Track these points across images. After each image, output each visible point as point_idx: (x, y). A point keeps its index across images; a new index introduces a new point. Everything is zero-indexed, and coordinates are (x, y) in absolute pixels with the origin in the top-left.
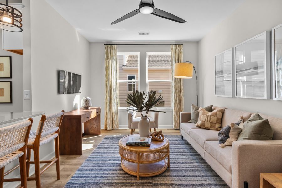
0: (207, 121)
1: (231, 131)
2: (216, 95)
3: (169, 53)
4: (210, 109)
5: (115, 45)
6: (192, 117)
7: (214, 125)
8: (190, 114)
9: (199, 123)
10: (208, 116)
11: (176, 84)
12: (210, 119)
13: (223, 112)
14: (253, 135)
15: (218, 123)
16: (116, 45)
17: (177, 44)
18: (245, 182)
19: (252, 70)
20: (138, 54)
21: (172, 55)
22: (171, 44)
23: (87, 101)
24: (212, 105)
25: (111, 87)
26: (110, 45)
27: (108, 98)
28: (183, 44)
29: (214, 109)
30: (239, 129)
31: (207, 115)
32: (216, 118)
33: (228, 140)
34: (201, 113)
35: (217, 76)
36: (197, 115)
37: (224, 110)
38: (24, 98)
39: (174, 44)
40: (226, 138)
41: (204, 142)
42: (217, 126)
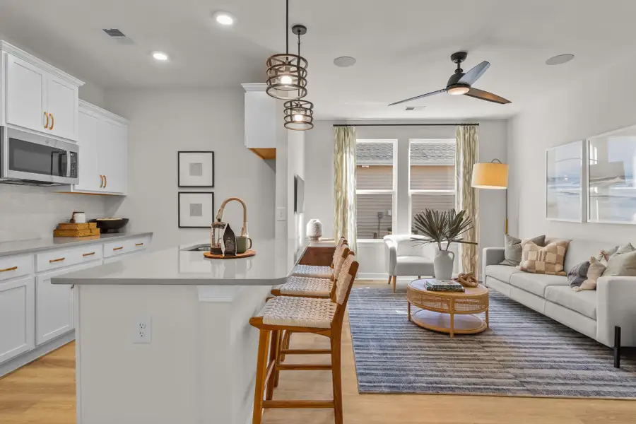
0: (540, 260)
1: (589, 269)
2: (549, 219)
3: (453, 141)
4: (541, 242)
5: (354, 127)
6: (507, 256)
7: (553, 266)
8: (503, 251)
9: (525, 263)
10: (541, 252)
11: (465, 198)
12: (545, 257)
13: (566, 246)
14: (626, 270)
15: (559, 263)
16: (355, 125)
17: (468, 125)
18: (616, 327)
19: (618, 179)
20: (395, 142)
21: (458, 145)
22: (456, 125)
23: (317, 227)
24: (545, 236)
25: (345, 202)
26: (343, 126)
27: (340, 223)
28: (478, 125)
29: (548, 243)
30: (602, 266)
31: (540, 250)
32: (555, 255)
33: (586, 281)
34: (526, 248)
35: (549, 186)
36: (519, 251)
37: (568, 244)
38: (276, 219)
39: (461, 125)
40: (581, 279)
41: (543, 287)
42: (558, 267)
